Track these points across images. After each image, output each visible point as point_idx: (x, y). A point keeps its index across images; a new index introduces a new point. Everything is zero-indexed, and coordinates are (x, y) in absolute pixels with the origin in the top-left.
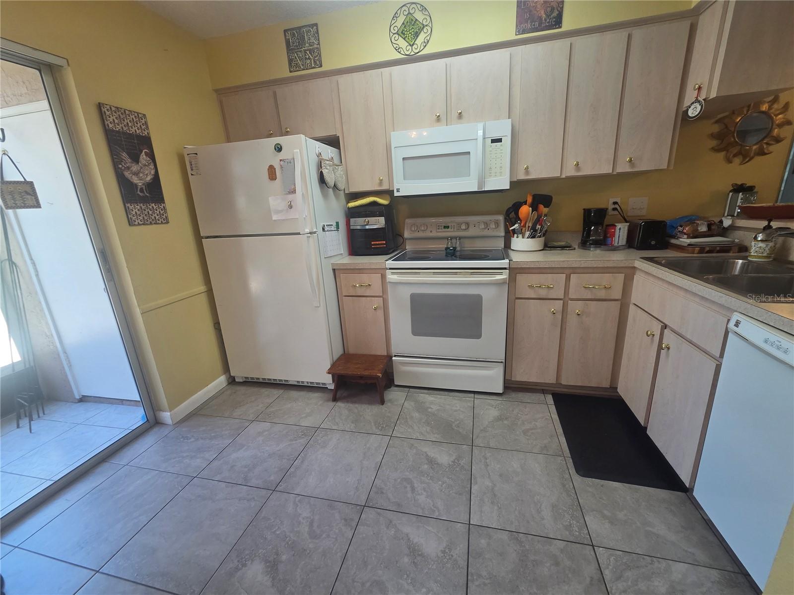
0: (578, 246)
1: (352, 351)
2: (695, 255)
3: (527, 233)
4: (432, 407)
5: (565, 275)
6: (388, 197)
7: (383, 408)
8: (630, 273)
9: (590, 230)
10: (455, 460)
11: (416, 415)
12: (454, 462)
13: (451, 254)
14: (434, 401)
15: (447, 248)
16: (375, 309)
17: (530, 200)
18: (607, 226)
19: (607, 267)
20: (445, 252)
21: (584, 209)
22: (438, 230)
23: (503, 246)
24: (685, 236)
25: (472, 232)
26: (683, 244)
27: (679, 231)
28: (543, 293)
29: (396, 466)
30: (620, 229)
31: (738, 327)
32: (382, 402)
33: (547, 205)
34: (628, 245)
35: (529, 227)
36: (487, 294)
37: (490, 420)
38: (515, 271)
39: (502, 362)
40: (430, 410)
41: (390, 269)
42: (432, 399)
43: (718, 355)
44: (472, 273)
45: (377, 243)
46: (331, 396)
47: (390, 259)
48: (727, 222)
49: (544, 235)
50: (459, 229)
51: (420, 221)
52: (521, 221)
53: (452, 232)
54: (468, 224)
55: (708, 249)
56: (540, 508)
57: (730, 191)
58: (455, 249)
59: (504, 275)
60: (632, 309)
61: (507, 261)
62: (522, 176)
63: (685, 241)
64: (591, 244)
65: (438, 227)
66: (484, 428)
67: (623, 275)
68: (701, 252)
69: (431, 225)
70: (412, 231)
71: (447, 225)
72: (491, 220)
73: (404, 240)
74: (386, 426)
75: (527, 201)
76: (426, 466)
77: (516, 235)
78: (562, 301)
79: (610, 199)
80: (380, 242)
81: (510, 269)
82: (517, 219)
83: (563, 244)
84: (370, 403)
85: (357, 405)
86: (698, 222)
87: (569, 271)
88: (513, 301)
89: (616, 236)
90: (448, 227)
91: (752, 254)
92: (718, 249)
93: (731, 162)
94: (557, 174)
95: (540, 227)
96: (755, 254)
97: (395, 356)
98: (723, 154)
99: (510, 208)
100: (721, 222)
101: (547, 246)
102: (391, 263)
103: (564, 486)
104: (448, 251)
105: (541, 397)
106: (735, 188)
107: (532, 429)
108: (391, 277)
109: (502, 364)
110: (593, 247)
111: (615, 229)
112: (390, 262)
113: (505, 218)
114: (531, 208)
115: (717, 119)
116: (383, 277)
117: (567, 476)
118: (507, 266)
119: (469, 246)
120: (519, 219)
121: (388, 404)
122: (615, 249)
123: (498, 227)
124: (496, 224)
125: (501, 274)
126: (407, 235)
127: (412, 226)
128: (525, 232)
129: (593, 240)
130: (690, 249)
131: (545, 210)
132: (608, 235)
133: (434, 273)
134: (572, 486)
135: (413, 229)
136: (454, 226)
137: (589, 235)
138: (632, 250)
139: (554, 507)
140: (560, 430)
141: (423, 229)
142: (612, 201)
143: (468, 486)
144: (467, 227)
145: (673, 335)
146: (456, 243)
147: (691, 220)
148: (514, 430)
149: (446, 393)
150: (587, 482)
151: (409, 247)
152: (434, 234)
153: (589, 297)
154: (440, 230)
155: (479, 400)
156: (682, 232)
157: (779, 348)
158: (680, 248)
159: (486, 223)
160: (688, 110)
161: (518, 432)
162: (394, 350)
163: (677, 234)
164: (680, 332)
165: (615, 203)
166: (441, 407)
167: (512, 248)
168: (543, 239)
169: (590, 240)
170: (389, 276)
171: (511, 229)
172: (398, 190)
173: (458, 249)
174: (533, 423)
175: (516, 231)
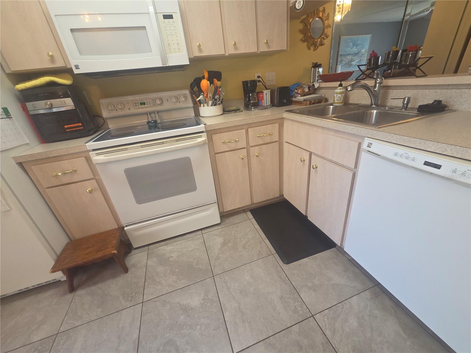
0: (244, 109)
1: (78, 235)
2: (308, 106)
3: (210, 103)
4: (172, 255)
5: (245, 130)
6: (69, 76)
7: (128, 275)
8: (281, 122)
9: (249, 97)
10: (204, 297)
11: (160, 269)
12: (204, 299)
13: (153, 127)
14: (173, 249)
15: (148, 122)
16: (91, 192)
17: (206, 75)
18: (258, 93)
19: (269, 120)
20: (147, 126)
21: (243, 82)
22: (136, 108)
23: (194, 115)
24: (300, 95)
25: (166, 106)
26: (301, 100)
27: (296, 93)
28: (233, 146)
29: (155, 334)
30: (266, 94)
31: (370, 148)
32: (126, 270)
33: (219, 80)
34: (271, 104)
35: (210, 97)
36: (194, 156)
37: (219, 249)
38: (211, 132)
39: (215, 202)
40: (171, 259)
41: (94, 150)
42: (170, 248)
43: (353, 167)
44: (177, 141)
45: (72, 126)
46: (66, 287)
47: (90, 140)
48: (316, 85)
49: (222, 102)
50: (155, 104)
51: (115, 100)
52: (204, 93)
53: (149, 107)
54: (161, 99)
55: (313, 102)
56: (274, 305)
57: (312, 68)
58: (155, 122)
59: (203, 138)
60: (286, 146)
61: (202, 126)
62: (197, 54)
63: (300, 98)
64: (251, 106)
65: (135, 105)
66: (217, 256)
67: (278, 124)
68: (310, 104)
69: (128, 103)
70: (110, 110)
71: (143, 102)
72: (180, 95)
73: (105, 120)
74: (135, 294)
75: (204, 76)
76: (182, 317)
77: (202, 105)
78: (246, 149)
79: (255, 75)
80: (75, 125)
81: (207, 131)
82: (200, 91)
83: (234, 108)
84: (114, 276)
85: (100, 285)
86: (304, 86)
87: (247, 127)
88: (214, 156)
89: (264, 99)
90: (144, 104)
91: (336, 102)
92: (317, 101)
93: (310, 49)
94: (222, 52)
95: (218, 96)
96: (337, 102)
97: (126, 226)
98: (306, 44)
99: (193, 82)
100: (314, 85)
101: (225, 111)
102: (92, 145)
103: (281, 278)
104: (150, 124)
105: (244, 215)
106: (314, 65)
107: (248, 242)
108: (97, 158)
109: (216, 203)
110: (253, 108)
111: (263, 95)
112: (91, 143)
113: (191, 92)
114: (209, 82)
115: (301, 19)
116: (88, 160)
117: (279, 269)
118: (204, 130)
119: (167, 118)
120: (202, 91)
121: (132, 270)
122: (266, 108)
123: (186, 99)
124: (185, 98)
125: (201, 137)
126: (105, 114)
127: (108, 105)
128: (208, 101)
129: (252, 103)
130: (305, 103)
131: (218, 83)
132: (260, 99)
133: (142, 147)
134: (285, 275)
135: (110, 108)
136: (149, 102)
137: (249, 100)
138: (274, 108)
139: (281, 298)
140: (263, 236)
141: (120, 107)
142: (256, 75)
143: (221, 316)
144: (161, 103)
145: (318, 159)
146: (156, 116)
147: (299, 85)
148: (237, 249)
149: (180, 238)
150: (291, 267)
151: (112, 126)
152: (133, 111)
153: (261, 142)
154: (138, 107)
155: (207, 234)
156: (297, 93)
157: (407, 158)
158: (299, 103)
159: (176, 97)
160: (295, 4)
161: (240, 249)
162: (123, 222)
163: (295, 95)
164: (324, 156)
165: (259, 77)
166: (179, 252)
167: (201, 115)
168: (221, 105)
169: (251, 103)
170: (94, 158)
171: (197, 100)
172: (77, 67)
173: (159, 121)
174: (247, 237)
175: (201, 101)
